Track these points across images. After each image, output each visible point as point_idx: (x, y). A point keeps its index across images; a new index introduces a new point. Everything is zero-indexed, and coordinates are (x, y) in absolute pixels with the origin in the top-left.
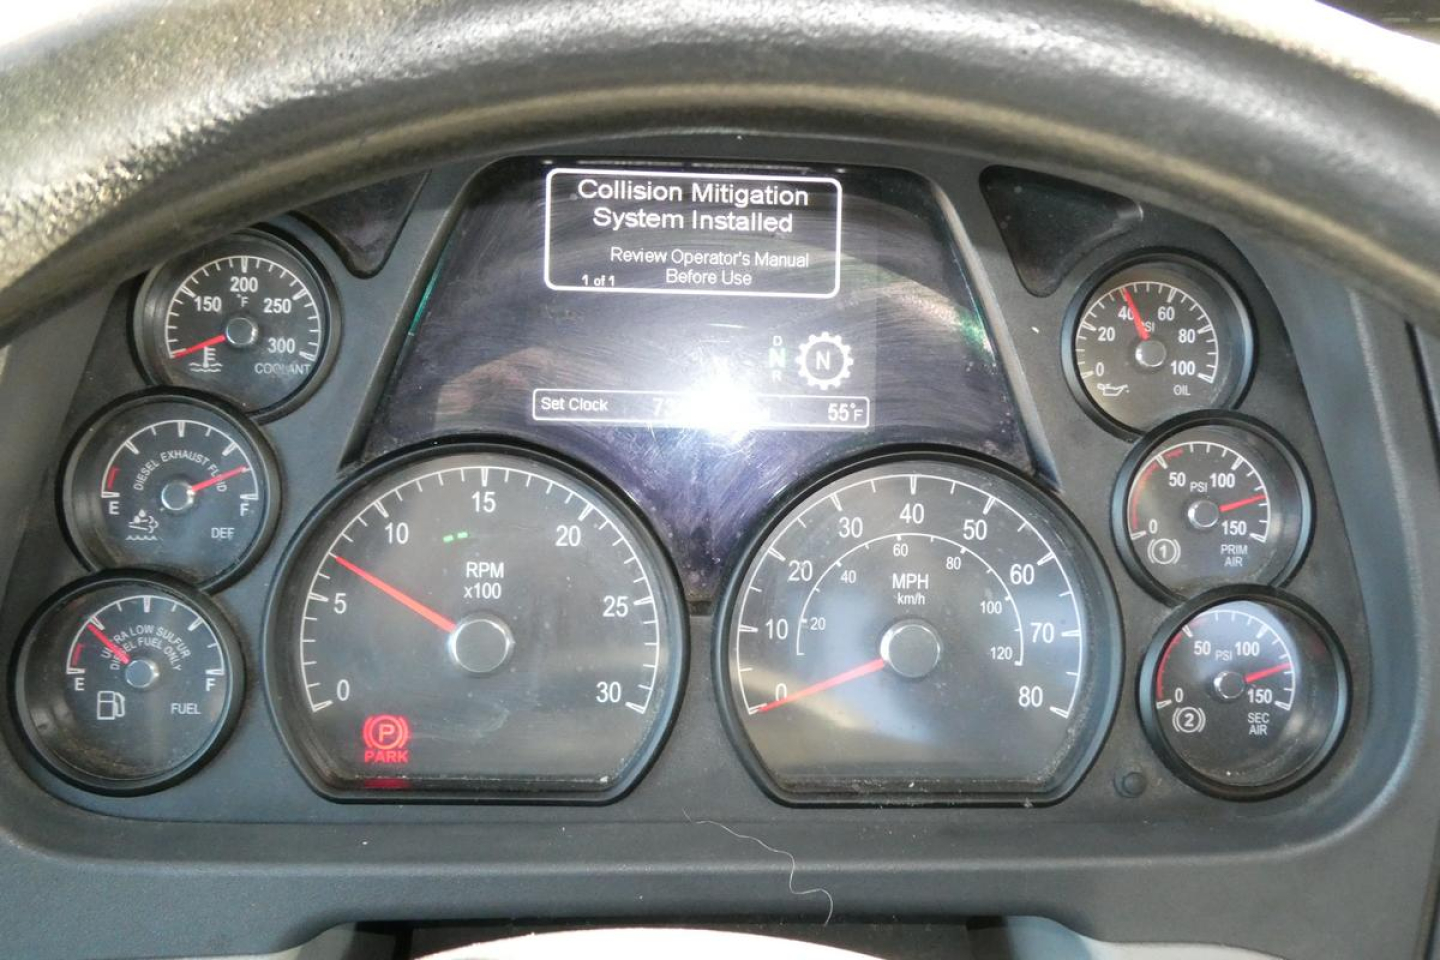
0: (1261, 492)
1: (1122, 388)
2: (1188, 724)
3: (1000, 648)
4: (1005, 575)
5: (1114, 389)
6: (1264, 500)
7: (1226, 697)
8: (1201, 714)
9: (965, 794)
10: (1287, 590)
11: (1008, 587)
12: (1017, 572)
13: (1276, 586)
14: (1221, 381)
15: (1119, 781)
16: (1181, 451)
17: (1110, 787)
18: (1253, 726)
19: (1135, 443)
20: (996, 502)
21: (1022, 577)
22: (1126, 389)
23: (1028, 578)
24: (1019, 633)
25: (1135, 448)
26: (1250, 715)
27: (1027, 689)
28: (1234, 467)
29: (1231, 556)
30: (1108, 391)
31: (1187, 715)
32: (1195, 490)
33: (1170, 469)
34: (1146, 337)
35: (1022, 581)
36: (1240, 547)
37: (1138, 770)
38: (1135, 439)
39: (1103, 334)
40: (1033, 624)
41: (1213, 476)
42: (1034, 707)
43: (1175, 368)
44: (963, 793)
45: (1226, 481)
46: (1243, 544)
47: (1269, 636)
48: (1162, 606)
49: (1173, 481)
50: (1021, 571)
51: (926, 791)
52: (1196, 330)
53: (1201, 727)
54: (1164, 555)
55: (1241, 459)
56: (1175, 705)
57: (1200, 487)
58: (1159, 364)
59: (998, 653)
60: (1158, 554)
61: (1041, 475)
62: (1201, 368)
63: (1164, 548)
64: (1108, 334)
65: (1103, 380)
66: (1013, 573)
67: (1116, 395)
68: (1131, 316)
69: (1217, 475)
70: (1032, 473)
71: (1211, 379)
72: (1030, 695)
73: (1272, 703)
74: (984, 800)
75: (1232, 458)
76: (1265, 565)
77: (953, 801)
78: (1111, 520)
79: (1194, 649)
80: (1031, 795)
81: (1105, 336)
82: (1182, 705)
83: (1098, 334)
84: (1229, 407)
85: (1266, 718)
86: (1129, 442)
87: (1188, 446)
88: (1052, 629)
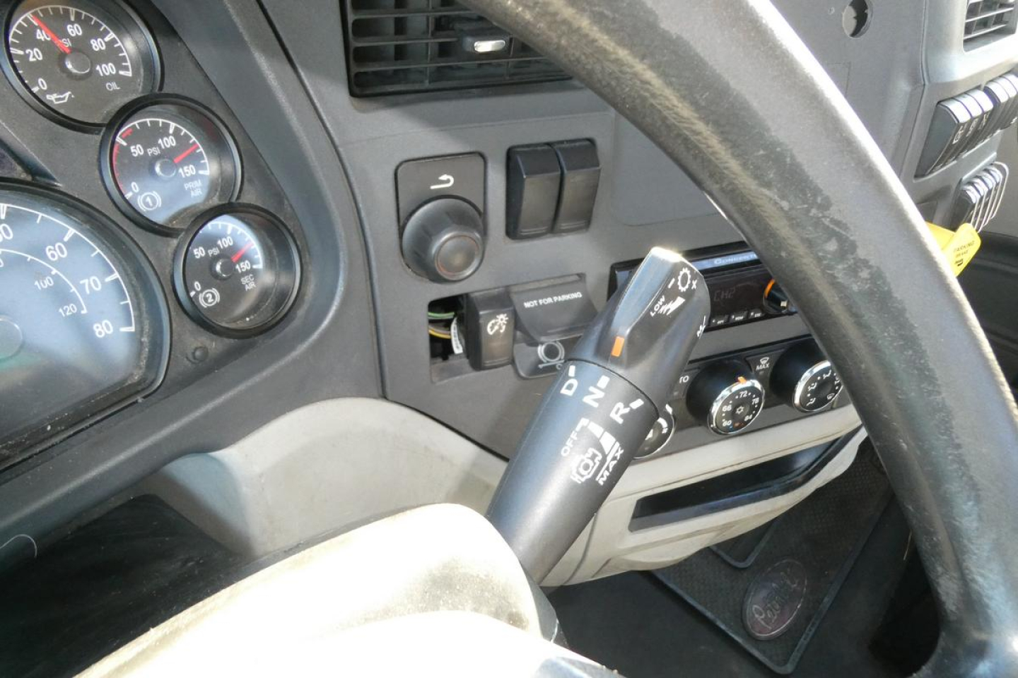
0: (194, 143)
1: (67, 94)
2: (210, 300)
3: (65, 308)
4: (44, 257)
5: (62, 96)
6: (198, 148)
7: (224, 275)
8: (214, 291)
9: (93, 415)
10: (240, 201)
11: (50, 264)
12: (52, 252)
13: (234, 200)
14: (139, 73)
15: (190, 357)
16: (131, 130)
17: (187, 362)
18: (246, 286)
19: (102, 134)
20: (8, 207)
21: (58, 253)
22: (70, 96)
23: (62, 252)
24: (74, 292)
25: (103, 137)
26: (242, 280)
27: (99, 325)
28: (171, 131)
29: (193, 189)
30: (57, 100)
31: (207, 296)
32: (152, 154)
33: (129, 145)
34: (68, 51)
35: (59, 256)
36: (196, 182)
37: (199, 345)
38: (100, 131)
39: (31, 56)
40: (81, 282)
41: (160, 141)
42: (108, 335)
43: (100, 71)
44: (91, 416)
45: (169, 142)
46: (197, 180)
47: (234, 230)
48: (169, 239)
49: (135, 153)
50: (55, 250)
51: (63, 428)
52: (103, 38)
53: (218, 299)
54: (151, 205)
55: (173, 125)
56: (198, 293)
57: (154, 151)
58: (87, 71)
59: (65, 311)
60: (147, 204)
61: (38, 178)
62: (119, 66)
63: (148, 200)
64: (35, 55)
65: (50, 91)
66: (49, 254)
67: (66, 101)
68: (48, 37)
69: (162, 140)
70: (29, 178)
71: (129, 74)
72: (102, 328)
73: (251, 268)
74: (109, 412)
75: (166, 126)
76: (219, 189)
77: (87, 424)
78: (109, 194)
79: (194, 255)
80: (138, 392)
81: (34, 57)
82: (202, 291)
83: (28, 55)
84: (156, 91)
85: (251, 277)
86: (96, 134)
87: (135, 125)
88: (97, 279)
